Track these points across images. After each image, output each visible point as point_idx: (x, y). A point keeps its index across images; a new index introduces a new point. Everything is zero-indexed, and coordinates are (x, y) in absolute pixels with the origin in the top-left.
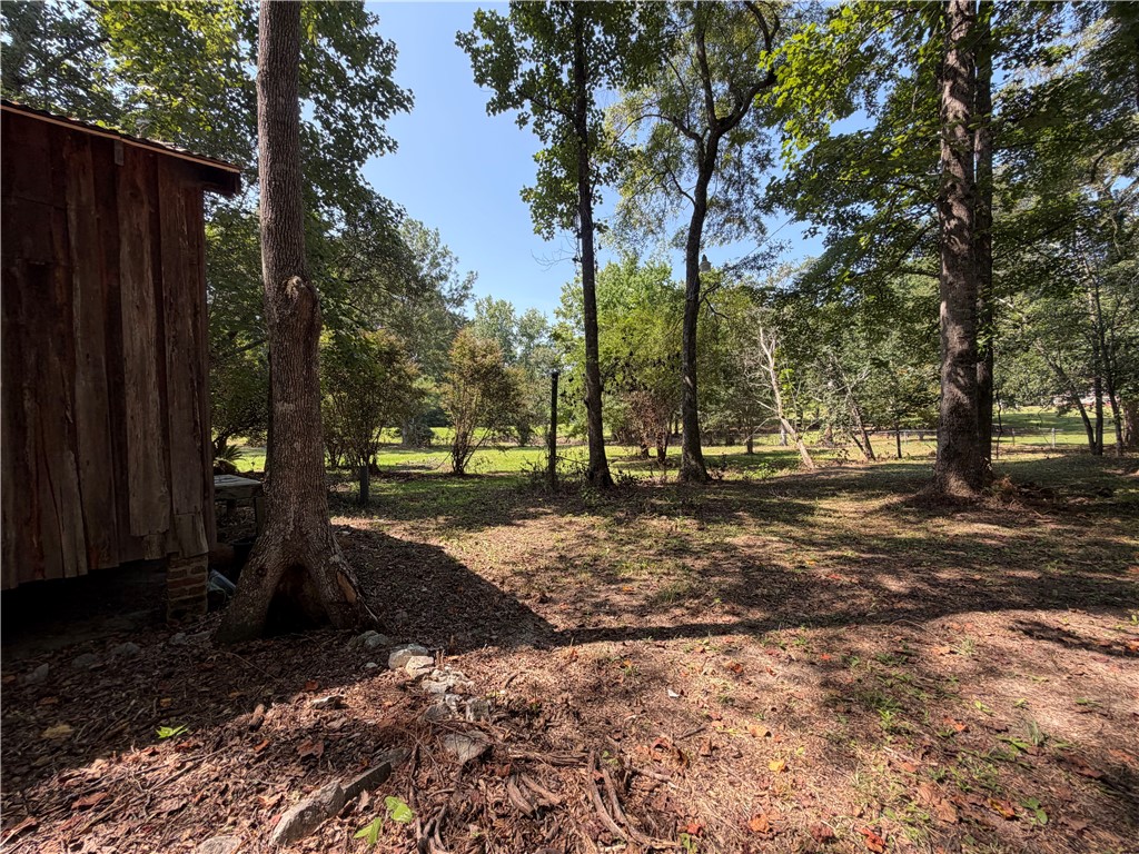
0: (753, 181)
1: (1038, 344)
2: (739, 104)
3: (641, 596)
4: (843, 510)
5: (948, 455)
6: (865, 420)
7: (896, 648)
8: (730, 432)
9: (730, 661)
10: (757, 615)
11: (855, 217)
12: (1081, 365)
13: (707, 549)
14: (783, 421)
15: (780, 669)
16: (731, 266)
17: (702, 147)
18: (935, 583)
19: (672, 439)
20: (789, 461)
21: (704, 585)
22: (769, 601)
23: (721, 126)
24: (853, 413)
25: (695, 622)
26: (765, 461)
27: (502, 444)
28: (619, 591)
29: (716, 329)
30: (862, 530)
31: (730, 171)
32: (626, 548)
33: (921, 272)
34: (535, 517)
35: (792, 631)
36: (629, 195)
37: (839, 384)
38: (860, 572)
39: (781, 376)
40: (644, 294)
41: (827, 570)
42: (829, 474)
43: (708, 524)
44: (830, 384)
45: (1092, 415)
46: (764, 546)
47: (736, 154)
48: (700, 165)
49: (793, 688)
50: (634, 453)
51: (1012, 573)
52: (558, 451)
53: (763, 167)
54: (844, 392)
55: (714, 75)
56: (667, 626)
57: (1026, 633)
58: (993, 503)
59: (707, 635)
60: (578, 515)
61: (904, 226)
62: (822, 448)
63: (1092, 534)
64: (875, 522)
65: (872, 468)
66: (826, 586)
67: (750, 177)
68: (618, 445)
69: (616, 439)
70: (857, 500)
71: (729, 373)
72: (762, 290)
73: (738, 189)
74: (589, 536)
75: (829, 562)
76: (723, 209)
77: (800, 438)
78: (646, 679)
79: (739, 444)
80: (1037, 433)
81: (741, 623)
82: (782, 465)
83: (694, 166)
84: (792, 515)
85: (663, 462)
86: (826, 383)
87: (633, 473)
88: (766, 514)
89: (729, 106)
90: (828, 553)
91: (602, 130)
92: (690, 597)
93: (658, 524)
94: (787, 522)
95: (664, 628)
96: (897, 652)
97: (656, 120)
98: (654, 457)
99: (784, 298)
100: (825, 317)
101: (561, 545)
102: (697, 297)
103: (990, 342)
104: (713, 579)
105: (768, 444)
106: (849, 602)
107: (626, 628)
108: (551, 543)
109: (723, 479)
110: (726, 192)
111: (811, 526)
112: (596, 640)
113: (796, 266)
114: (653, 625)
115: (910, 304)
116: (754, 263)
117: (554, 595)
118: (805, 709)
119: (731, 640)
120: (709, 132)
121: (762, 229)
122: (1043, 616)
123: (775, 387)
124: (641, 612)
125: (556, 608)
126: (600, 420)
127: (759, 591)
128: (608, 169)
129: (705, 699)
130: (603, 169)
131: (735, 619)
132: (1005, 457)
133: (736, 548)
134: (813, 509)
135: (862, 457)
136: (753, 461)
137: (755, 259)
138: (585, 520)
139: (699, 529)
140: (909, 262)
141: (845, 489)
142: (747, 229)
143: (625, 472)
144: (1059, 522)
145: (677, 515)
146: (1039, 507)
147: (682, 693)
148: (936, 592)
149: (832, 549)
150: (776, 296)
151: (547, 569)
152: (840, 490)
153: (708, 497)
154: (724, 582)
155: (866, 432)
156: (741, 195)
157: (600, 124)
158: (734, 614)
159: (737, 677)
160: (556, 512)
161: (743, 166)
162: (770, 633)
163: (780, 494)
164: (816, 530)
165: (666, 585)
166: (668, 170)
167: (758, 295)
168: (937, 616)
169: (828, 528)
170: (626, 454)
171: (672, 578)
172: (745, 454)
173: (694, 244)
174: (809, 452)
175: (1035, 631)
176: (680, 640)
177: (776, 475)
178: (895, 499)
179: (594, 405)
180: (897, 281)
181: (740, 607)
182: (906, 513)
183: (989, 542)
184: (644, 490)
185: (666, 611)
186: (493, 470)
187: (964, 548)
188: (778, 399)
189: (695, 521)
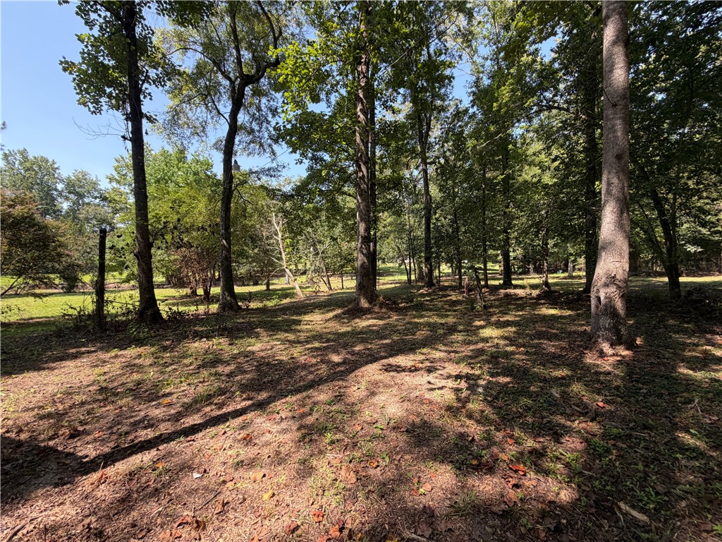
0: (268, 122)
1: (392, 236)
2: (258, 71)
3: (178, 405)
4: (315, 321)
5: (360, 287)
6: (327, 269)
7: (335, 394)
8: (256, 276)
9: (243, 434)
10: (264, 395)
11: (322, 159)
12: (405, 246)
13: (234, 357)
14: (286, 270)
15: (275, 428)
16: (254, 171)
17: (234, 87)
18: (353, 354)
19: (215, 282)
20: (290, 293)
21: (230, 384)
22: (272, 384)
23: (247, 80)
24: (322, 265)
25: (221, 412)
26: (276, 294)
27: (38, 291)
28: (157, 406)
29: (245, 210)
30: (324, 330)
31: (253, 110)
32: (168, 369)
33: (350, 195)
34: (75, 357)
35: (284, 401)
36: (177, 101)
37: (315, 249)
38: (321, 355)
39: (285, 243)
40: (191, 178)
41: (306, 357)
42: (310, 300)
43: (236, 340)
44: (311, 249)
45: (408, 268)
46: (271, 349)
47: (257, 101)
48: (233, 100)
49: (282, 438)
50: (185, 293)
51: (381, 342)
52: (106, 295)
53: (274, 116)
54: (318, 254)
55: (242, 44)
56: (199, 422)
57: (385, 370)
58: (376, 309)
59: (228, 420)
60: (125, 349)
61: (343, 170)
62: (307, 285)
63: (407, 319)
64: (330, 325)
65: (331, 295)
66: (304, 367)
67: (266, 118)
68: (171, 288)
69: (169, 283)
70: (323, 313)
71: (255, 239)
72: (273, 190)
73: (259, 123)
74: (134, 365)
75: (307, 352)
76: (249, 133)
77: (296, 280)
78: (175, 472)
79: (261, 284)
80: (393, 275)
81: (253, 404)
82: (286, 296)
83: (229, 98)
84: (289, 326)
85: (208, 298)
86: (309, 249)
87: (182, 309)
88: (273, 328)
89: (253, 69)
90: (306, 347)
91: (151, 43)
92: (218, 396)
93: (198, 346)
94: (286, 331)
95: (196, 425)
96: (335, 396)
97: (199, 56)
98: (201, 296)
99: (286, 197)
100: (308, 211)
101: (103, 378)
102: (231, 187)
103: (375, 233)
104: (236, 378)
105: (278, 284)
106: (315, 373)
107: (161, 435)
108: (92, 378)
109: (249, 307)
110: (251, 123)
111: (299, 331)
112: (130, 455)
113: (293, 180)
114: (187, 425)
115: (346, 210)
116: (269, 172)
117: (87, 427)
118: (288, 448)
119: (245, 418)
120: (239, 79)
121: (273, 153)
122: (392, 361)
123: (282, 250)
124: (177, 417)
125: (89, 438)
126: (150, 270)
127: (266, 380)
128: (157, 75)
129: (223, 470)
130: (153, 73)
131: (250, 402)
132: (381, 287)
133: (254, 353)
134: (301, 321)
135: (327, 289)
136: (269, 295)
137: (269, 170)
138: (132, 352)
139: (230, 344)
140: (346, 189)
141: (317, 307)
142: (264, 150)
143: (175, 308)
144: (398, 316)
145: (214, 337)
146: (391, 309)
147: (205, 471)
148: (353, 358)
149: (308, 344)
150: (282, 195)
151: (83, 403)
152: (315, 309)
153: (238, 321)
154: (243, 379)
155: (328, 276)
156: (261, 128)
157: (150, 38)
158: (249, 399)
159: (247, 443)
160: (101, 349)
161: (262, 110)
162: (271, 405)
163: (284, 314)
164: (302, 334)
165: (201, 390)
166: (209, 94)
167: (272, 193)
168: (354, 371)
169: (307, 332)
170: (177, 294)
171: (206, 384)
172: (266, 290)
173: (229, 151)
174: (300, 287)
175: (389, 368)
176: (208, 430)
177: (282, 302)
178: (339, 311)
179: (144, 258)
180: (341, 198)
181: (253, 393)
182: (344, 318)
183: (374, 328)
184: (189, 321)
185: (199, 410)
186: (26, 316)
187: (366, 333)
188: (284, 257)
189: (227, 339)
